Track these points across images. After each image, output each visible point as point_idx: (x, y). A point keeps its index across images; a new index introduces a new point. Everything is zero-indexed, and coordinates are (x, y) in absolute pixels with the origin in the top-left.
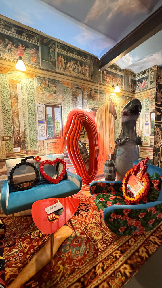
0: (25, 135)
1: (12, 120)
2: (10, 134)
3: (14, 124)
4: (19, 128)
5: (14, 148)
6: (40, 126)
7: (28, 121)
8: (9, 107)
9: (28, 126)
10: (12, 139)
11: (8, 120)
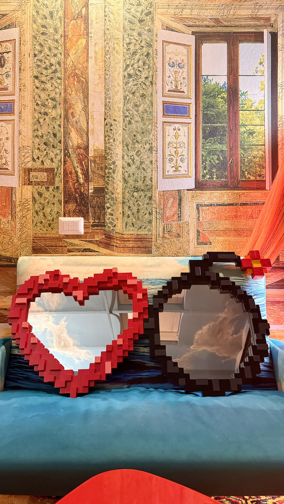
0: (106, 167)
1: (62, 106)
2: (52, 160)
3: (68, 121)
4: (85, 136)
5: (62, 219)
6: (169, 129)
7: (121, 105)
8: (55, 55)
9: (119, 128)
10: (59, 182)
11: (50, 103)
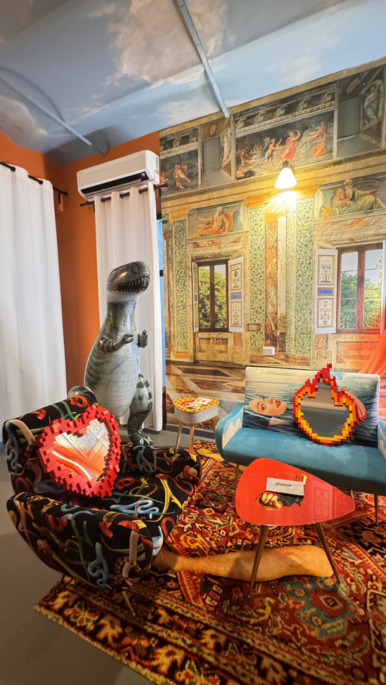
0: (286, 322)
1: (264, 293)
2: (259, 319)
3: (267, 300)
4: (276, 307)
5: (264, 347)
6: (322, 302)
7: (295, 291)
8: (261, 268)
9: (293, 303)
10: (263, 330)
11: (259, 292)
